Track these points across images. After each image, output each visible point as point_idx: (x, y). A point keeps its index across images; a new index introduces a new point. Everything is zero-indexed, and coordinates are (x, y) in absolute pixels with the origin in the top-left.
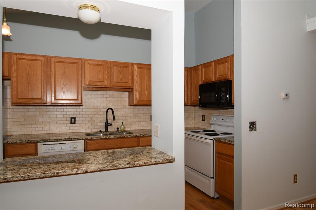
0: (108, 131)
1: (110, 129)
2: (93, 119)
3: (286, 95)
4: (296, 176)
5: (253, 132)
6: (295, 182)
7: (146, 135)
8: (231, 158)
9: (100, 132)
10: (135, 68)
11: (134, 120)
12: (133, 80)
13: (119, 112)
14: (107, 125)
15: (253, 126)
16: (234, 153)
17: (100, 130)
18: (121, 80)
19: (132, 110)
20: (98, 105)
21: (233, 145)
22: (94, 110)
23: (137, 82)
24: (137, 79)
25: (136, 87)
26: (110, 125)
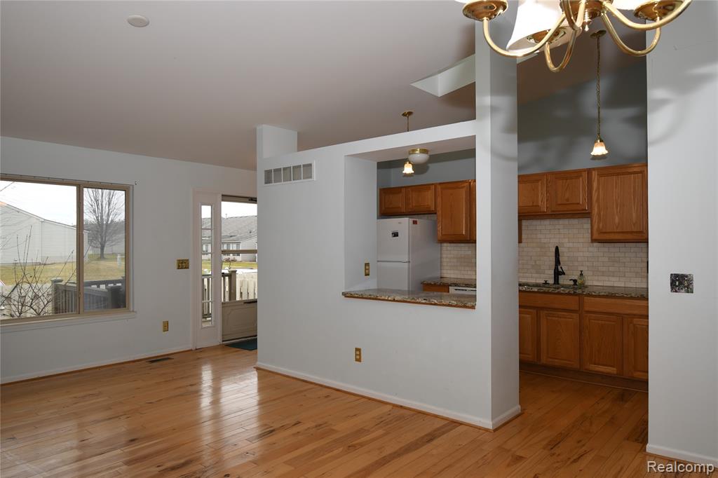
0: (558, 284)
1: (563, 280)
2: (537, 262)
7: (593, 294)
9: (546, 283)
10: (593, 176)
11: (611, 269)
12: (590, 198)
13: (581, 254)
14: (558, 273)
17: (546, 281)
18: (567, 200)
19: (606, 250)
20: (545, 241)
22: (539, 249)
23: (597, 202)
26: (561, 275)
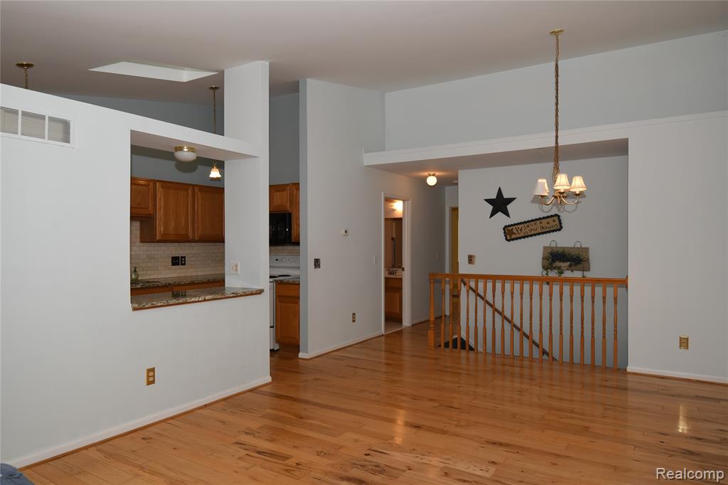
3: (346, 232)
4: (354, 314)
5: (318, 269)
6: (354, 321)
8: (296, 299)
10: (157, 186)
12: (155, 205)
15: (317, 263)
16: (299, 293)
18: (139, 204)
19: (145, 248)
21: (299, 284)
23: (160, 208)
24: (160, 203)
25: (160, 215)
